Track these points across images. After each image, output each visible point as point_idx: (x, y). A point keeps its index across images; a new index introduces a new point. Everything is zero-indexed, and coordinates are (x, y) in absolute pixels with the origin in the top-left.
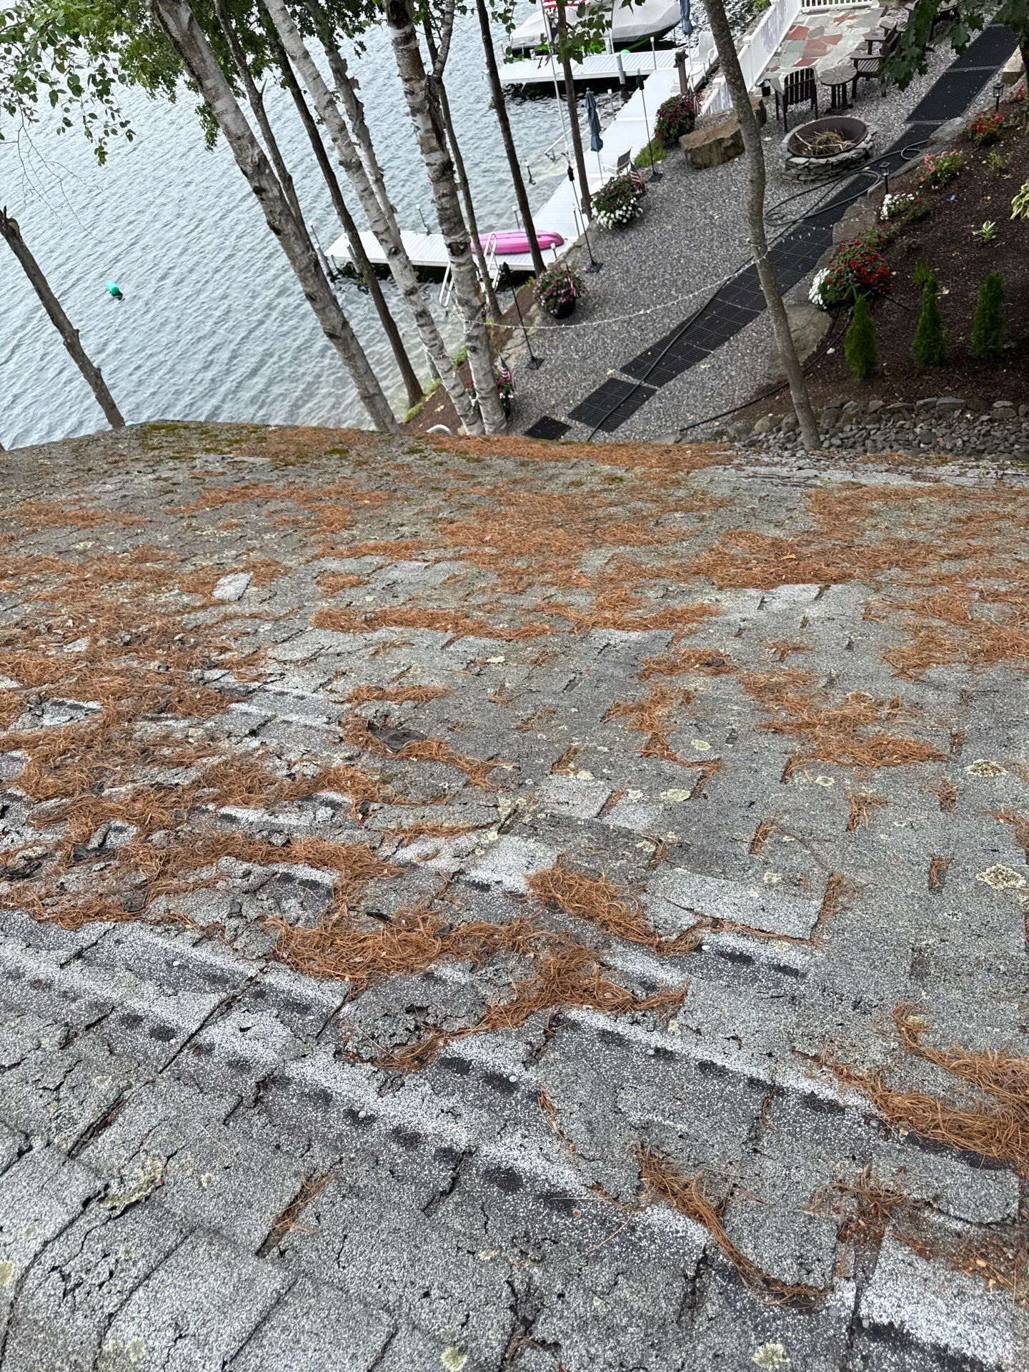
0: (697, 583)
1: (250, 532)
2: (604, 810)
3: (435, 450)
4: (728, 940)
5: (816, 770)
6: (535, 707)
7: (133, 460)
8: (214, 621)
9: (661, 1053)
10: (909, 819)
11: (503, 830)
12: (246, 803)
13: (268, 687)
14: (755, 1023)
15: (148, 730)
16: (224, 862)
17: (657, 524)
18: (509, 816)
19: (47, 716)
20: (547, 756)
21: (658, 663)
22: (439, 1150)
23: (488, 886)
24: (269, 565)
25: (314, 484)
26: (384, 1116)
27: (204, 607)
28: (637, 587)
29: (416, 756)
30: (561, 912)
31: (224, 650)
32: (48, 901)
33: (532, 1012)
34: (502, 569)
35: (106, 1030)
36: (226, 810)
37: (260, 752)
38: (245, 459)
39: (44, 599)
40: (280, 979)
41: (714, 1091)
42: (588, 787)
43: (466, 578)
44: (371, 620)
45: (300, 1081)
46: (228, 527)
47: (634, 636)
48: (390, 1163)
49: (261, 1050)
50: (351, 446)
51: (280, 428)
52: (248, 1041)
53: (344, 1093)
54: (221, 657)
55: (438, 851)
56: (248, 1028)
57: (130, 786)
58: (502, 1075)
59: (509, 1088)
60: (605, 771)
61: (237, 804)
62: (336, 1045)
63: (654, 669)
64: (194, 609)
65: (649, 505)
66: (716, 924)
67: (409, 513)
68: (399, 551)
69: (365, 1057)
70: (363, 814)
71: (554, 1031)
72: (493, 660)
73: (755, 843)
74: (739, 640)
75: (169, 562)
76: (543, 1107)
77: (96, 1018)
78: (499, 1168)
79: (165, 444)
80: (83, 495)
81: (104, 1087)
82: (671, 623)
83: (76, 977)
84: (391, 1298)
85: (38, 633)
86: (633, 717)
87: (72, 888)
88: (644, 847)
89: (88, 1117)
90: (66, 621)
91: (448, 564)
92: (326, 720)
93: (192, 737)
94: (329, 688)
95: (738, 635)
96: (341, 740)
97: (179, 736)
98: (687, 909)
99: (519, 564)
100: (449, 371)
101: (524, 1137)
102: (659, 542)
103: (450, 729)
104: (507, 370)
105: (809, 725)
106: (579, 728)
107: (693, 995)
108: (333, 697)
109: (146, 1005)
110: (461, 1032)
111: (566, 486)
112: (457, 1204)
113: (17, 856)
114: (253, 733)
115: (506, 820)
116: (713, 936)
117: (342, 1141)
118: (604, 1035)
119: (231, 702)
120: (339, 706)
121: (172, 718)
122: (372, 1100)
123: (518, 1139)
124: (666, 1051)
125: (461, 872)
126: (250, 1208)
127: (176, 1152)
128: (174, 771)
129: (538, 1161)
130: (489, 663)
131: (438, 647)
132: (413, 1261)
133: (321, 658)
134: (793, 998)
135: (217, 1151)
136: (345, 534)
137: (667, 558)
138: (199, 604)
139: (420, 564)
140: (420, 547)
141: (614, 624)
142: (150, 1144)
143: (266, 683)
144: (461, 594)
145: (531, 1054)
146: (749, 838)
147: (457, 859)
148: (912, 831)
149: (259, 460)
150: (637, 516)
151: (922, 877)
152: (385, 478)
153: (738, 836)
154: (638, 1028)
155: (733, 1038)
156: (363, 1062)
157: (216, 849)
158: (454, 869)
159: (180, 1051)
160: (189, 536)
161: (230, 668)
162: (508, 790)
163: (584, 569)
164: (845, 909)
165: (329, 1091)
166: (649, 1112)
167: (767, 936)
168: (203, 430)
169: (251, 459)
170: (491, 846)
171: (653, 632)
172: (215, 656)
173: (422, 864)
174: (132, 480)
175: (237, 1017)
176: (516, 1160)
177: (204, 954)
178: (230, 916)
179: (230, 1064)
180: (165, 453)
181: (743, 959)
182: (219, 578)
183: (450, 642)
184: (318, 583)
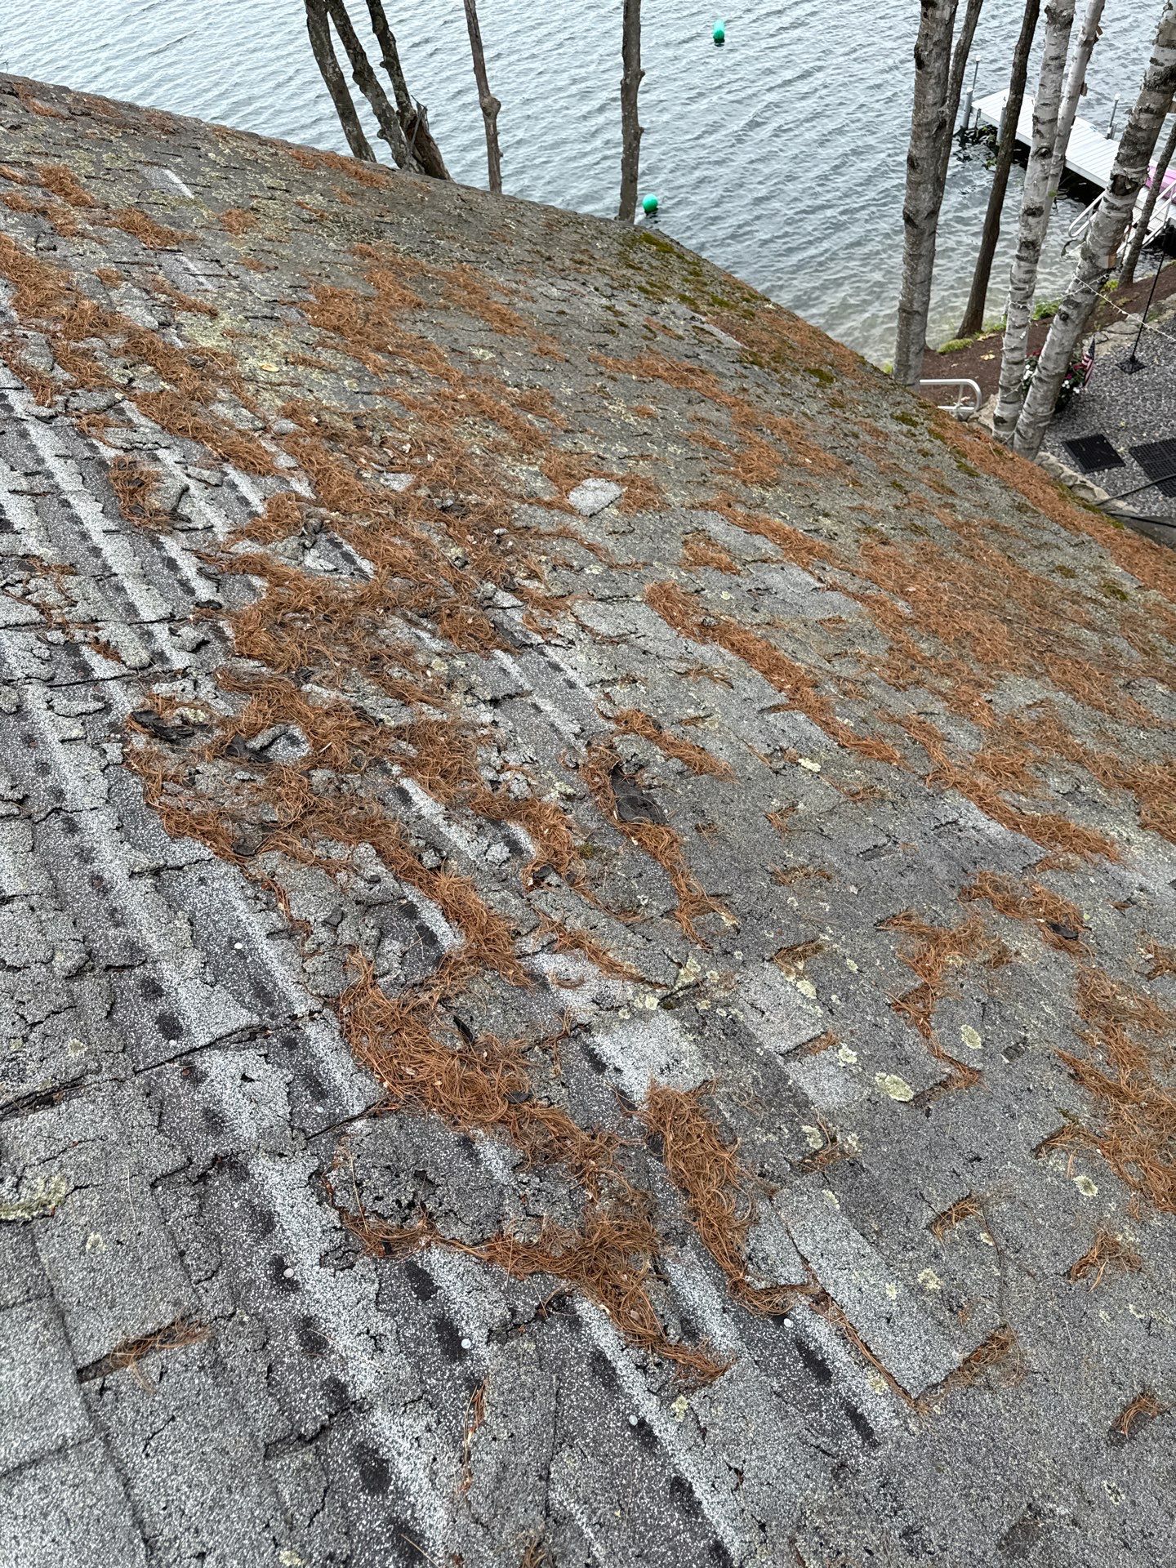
0: (1121, 800)
1: (658, 433)
2: (796, 1052)
3: (931, 432)
4: (821, 1332)
5: (1087, 1163)
6: (812, 856)
7: (599, 270)
8: (550, 529)
9: (643, 1431)
10: (1153, 1313)
11: (666, 1004)
12: (432, 787)
13: (548, 650)
14: (775, 1471)
15: (397, 631)
16: (363, 850)
17: (1127, 686)
18: (687, 987)
19: (314, 552)
20: (781, 934)
21: (997, 889)
22: (333, 1380)
23: (605, 1066)
24: (649, 488)
25: (767, 405)
26: (308, 1292)
27: (549, 505)
28: (1043, 762)
29: (640, 840)
30: (660, 1159)
31: (533, 575)
32: (170, 786)
33: (541, 1272)
34: (898, 642)
35: (122, 984)
36: (406, 783)
37: (485, 732)
38: (715, 330)
39: (401, 402)
40: (321, 1038)
41: (668, 1526)
42: (800, 1008)
43: (849, 630)
44: (709, 627)
45: (257, 1185)
46: (641, 413)
47: (995, 829)
48: (277, 1356)
49: (246, 1115)
50: (840, 373)
51: (779, 309)
52: (240, 1096)
53: (288, 1233)
54: (526, 583)
55: (581, 982)
56: (252, 1080)
57: (334, 694)
58: (458, 1330)
59: (454, 1353)
60: (834, 997)
61: (421, 783)
62: (322, 1163)
63: (986, 893)
64: (540, 502)
65: (1134, 653)
66: (822, 1300)
67: (846, 501)
68: (799, 550)
69: (338, 1202)
70: (535, 882)
71: (549, 1314)
72: (806, 763)
73: (942, 1219)
74: (1116, 915)
75: (552, 425)
76: (473, 1404)
77: (122, 962)
78: (376, 1451)
79: (646, 267)
80: (521, 288)
81: (73, 1055)
82: (1051, 839)
83: (135, 898)
84: (166, 1531)
85: (368, 442)
86: (915, 945)
87: (203, 784)
88: (811, 1135)
89: (37, 1082)
90: (404, 443)
91: (844, 598)
92: (577, 730)
93: (432, 669)
94: (608, 690)
95: (1120, 907)
96: (577, 767)
97: (421, 659)
98: (802, 1257)
99: (924, 646)
100: (1019, 327)
101: (429, 1429)
102: (1112, 713)
103: (697, 828)
104: (1091, 358)
105: (1120, 1094)
106: (843, 919)
107: (730, 1381)
108: (605, 706)
109: (177, 979)
110: (451, 1243)
111: (1051, 567)
112: (305, 1464)
113: (177, 711)
114: (495, 702)
115: (681, 989)
116: (807, 1315)
117: (249, 1291)
118: (597, 1359)
119: (498, 647)
120: (601, 721)
121: (429, 631)
122: (309, 1262)
123: (419, 1428)
124: (650, 1433)
125: (587, 1028)
126: (110, 1308)
127: (87, 1187)
128: (389, 700)
129: (421, 1475)
130: (798, 764)
131: (758, 707)
132: (217, 1504)
133: (624, 646)
134: (843, 1465)
135: (124, 1215)
136: (757, 491)
137: (1108, 741)
138: (547, 498)
139: (811, 580)
140: (827, 556)
141: (981, 799)
142: (70, 1158)
143: (548, 643)
144: (831, 649)
145: (506, 1325)
146: (939, 1208)
147: (595, 1007)
148: (1144, 1332)
149: (730, 341)
150: (1110, 661)
151: (1111, 1408)
152: (850, 439)
153: (930, 1194)
154: (642, 1379)
155: (736, 1470)
156: (333, 1205)
157: (367, 830)
158: (583, 1018)
159: (171, 1061)
160: (593, 402)
161: (526, 602)
162: (708, 949)
163: (996, 699)
164: (989, 1387)
165: (276, 1219)
166: (577, 1501)
167: (868, 1359)
168: (696, 268)
169: (721, 335)
170: (643, 1015)
171: (1022, 839)
172: (520, 578)
173: (554, 988)
174: (583, 296)
175: (250, 1059)
176: (399, 1454)
177: (271, 953)
178: (325, 923)
179: (206, 1111)
180: (638, 278)
181: (820, 1370)
182: (588, 477)
183: (775, 708)
184: (685, 543)
